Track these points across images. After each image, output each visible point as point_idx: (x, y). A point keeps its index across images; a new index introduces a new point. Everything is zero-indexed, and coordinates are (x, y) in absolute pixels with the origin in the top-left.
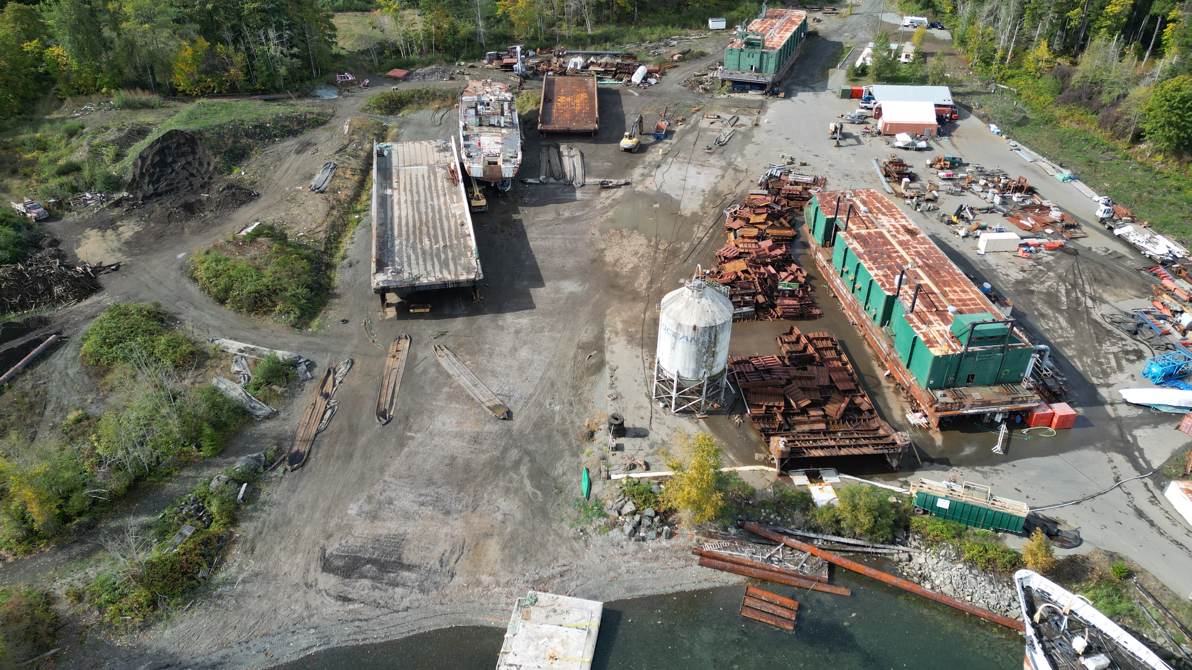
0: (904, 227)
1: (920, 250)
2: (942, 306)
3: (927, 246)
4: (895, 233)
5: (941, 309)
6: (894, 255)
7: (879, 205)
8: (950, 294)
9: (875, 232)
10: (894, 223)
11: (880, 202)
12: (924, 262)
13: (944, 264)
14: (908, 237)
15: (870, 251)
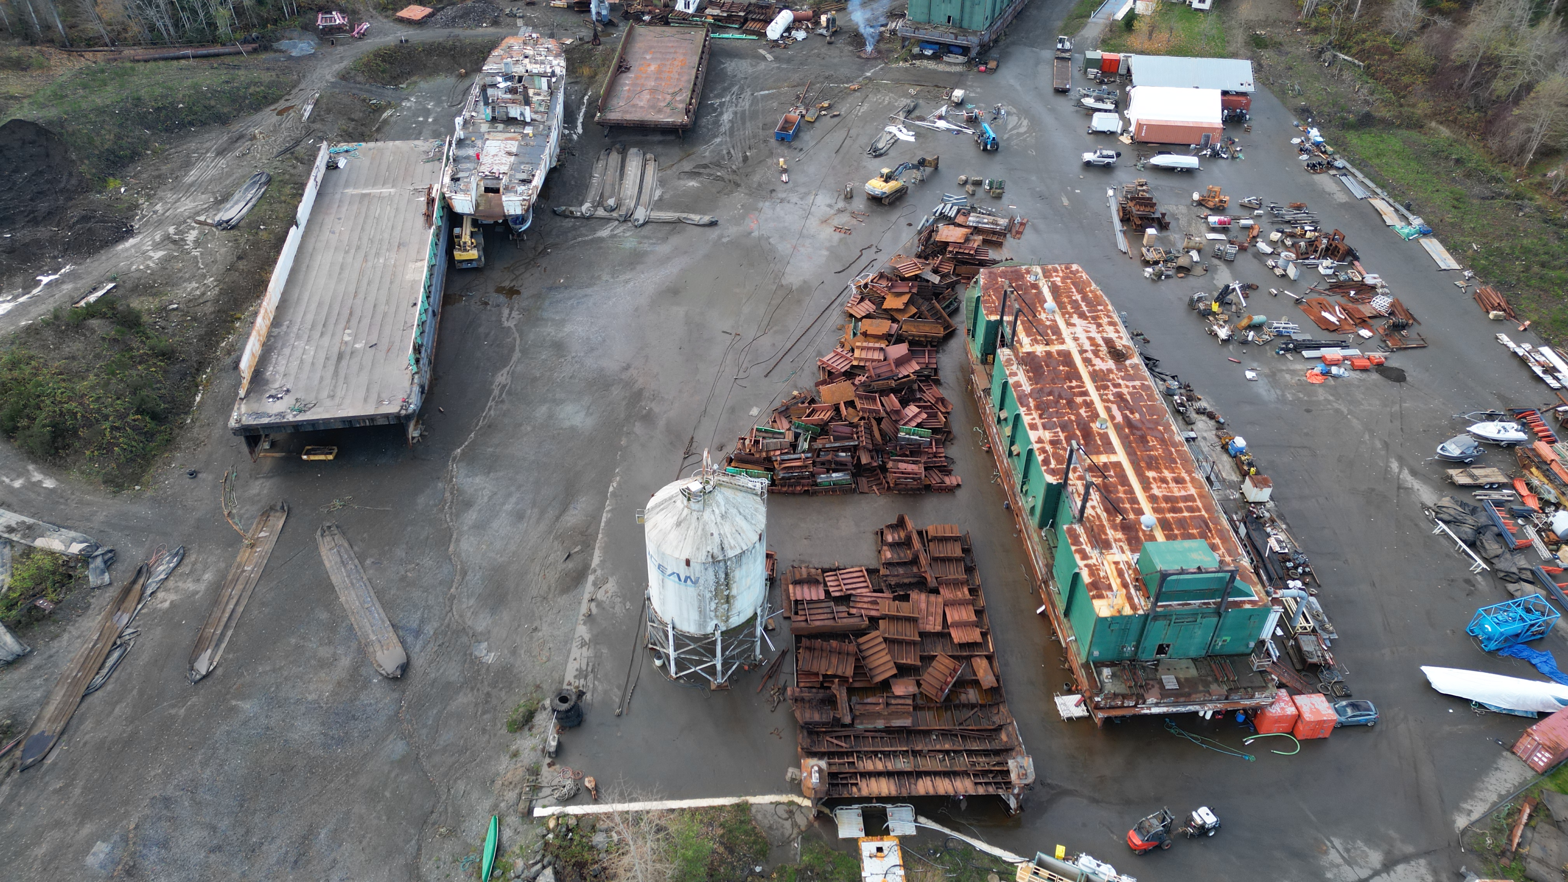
0: (1109, 342)
1: (1125, 391)
2: (1133, 509)
3: (1137, 383)
4: (1090, 355)
5: (1132, 516)
6: (1079, 400)
7: (1078, 297)
8: (1154, 486)
9: (1059, 353)
10: (1094, 334)
11: (1080, 291)
12: (1125, 417)
13: (1157, 423)
14: (1111, 364)
15: (1041, 390)
